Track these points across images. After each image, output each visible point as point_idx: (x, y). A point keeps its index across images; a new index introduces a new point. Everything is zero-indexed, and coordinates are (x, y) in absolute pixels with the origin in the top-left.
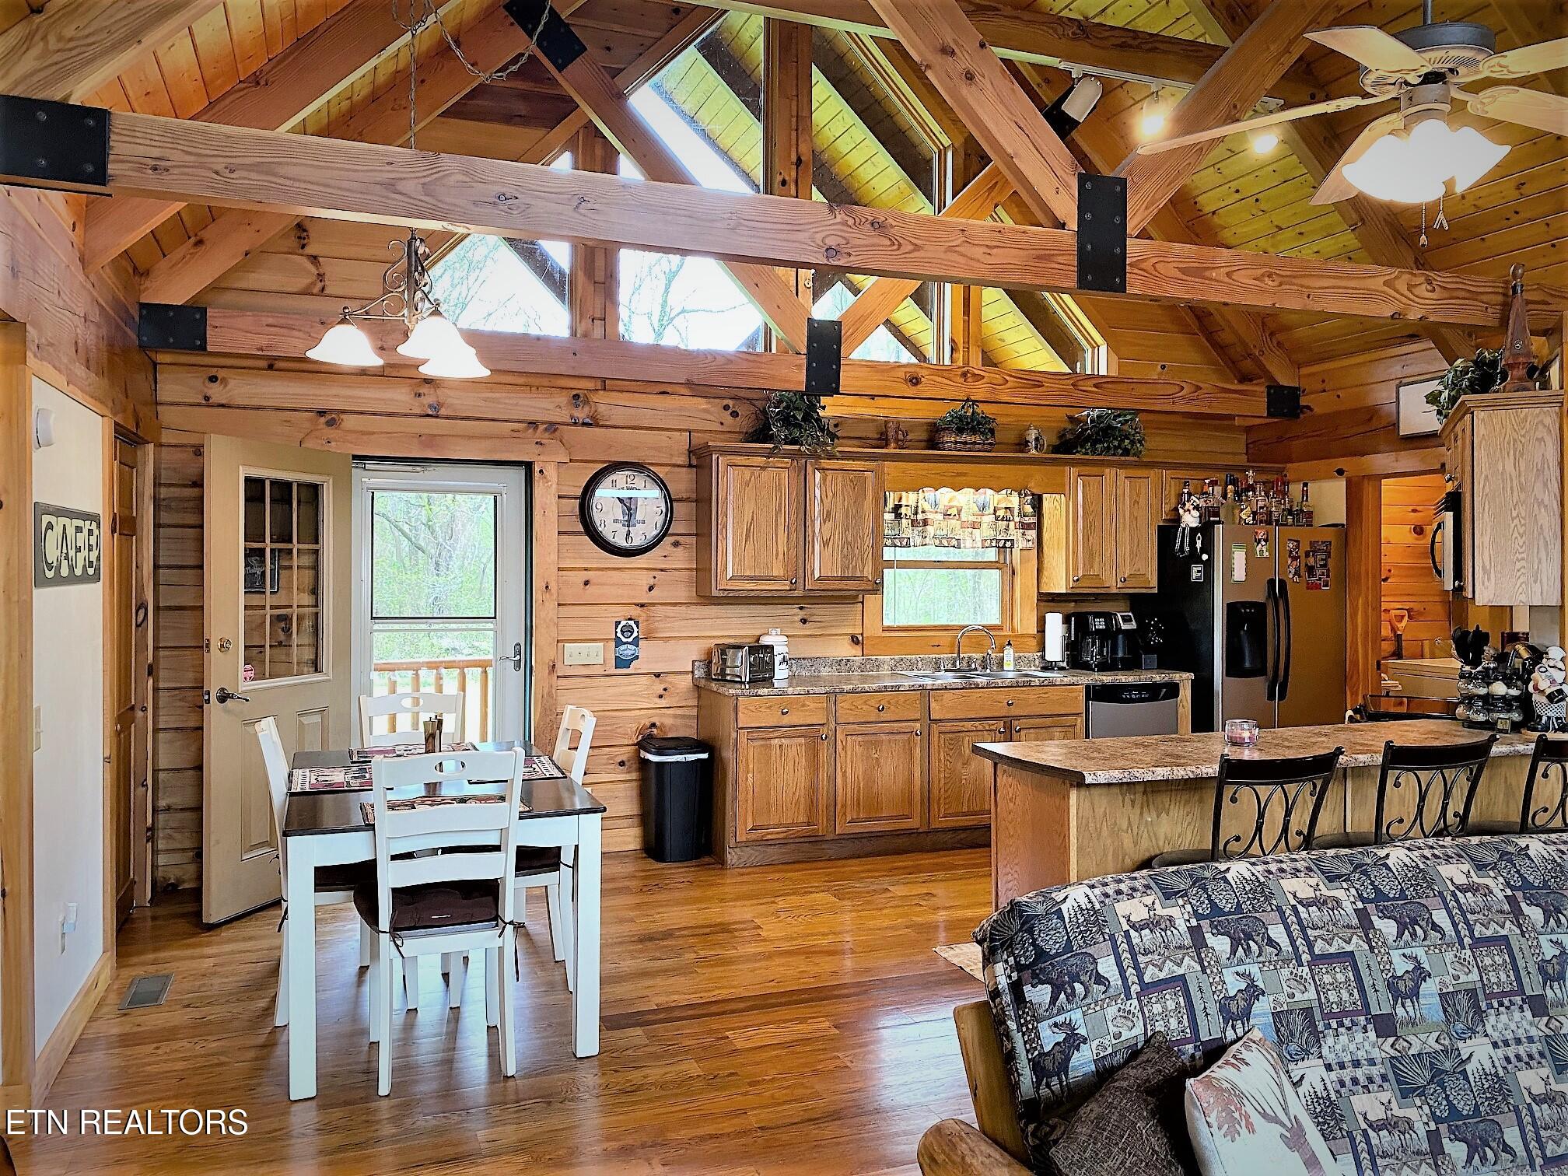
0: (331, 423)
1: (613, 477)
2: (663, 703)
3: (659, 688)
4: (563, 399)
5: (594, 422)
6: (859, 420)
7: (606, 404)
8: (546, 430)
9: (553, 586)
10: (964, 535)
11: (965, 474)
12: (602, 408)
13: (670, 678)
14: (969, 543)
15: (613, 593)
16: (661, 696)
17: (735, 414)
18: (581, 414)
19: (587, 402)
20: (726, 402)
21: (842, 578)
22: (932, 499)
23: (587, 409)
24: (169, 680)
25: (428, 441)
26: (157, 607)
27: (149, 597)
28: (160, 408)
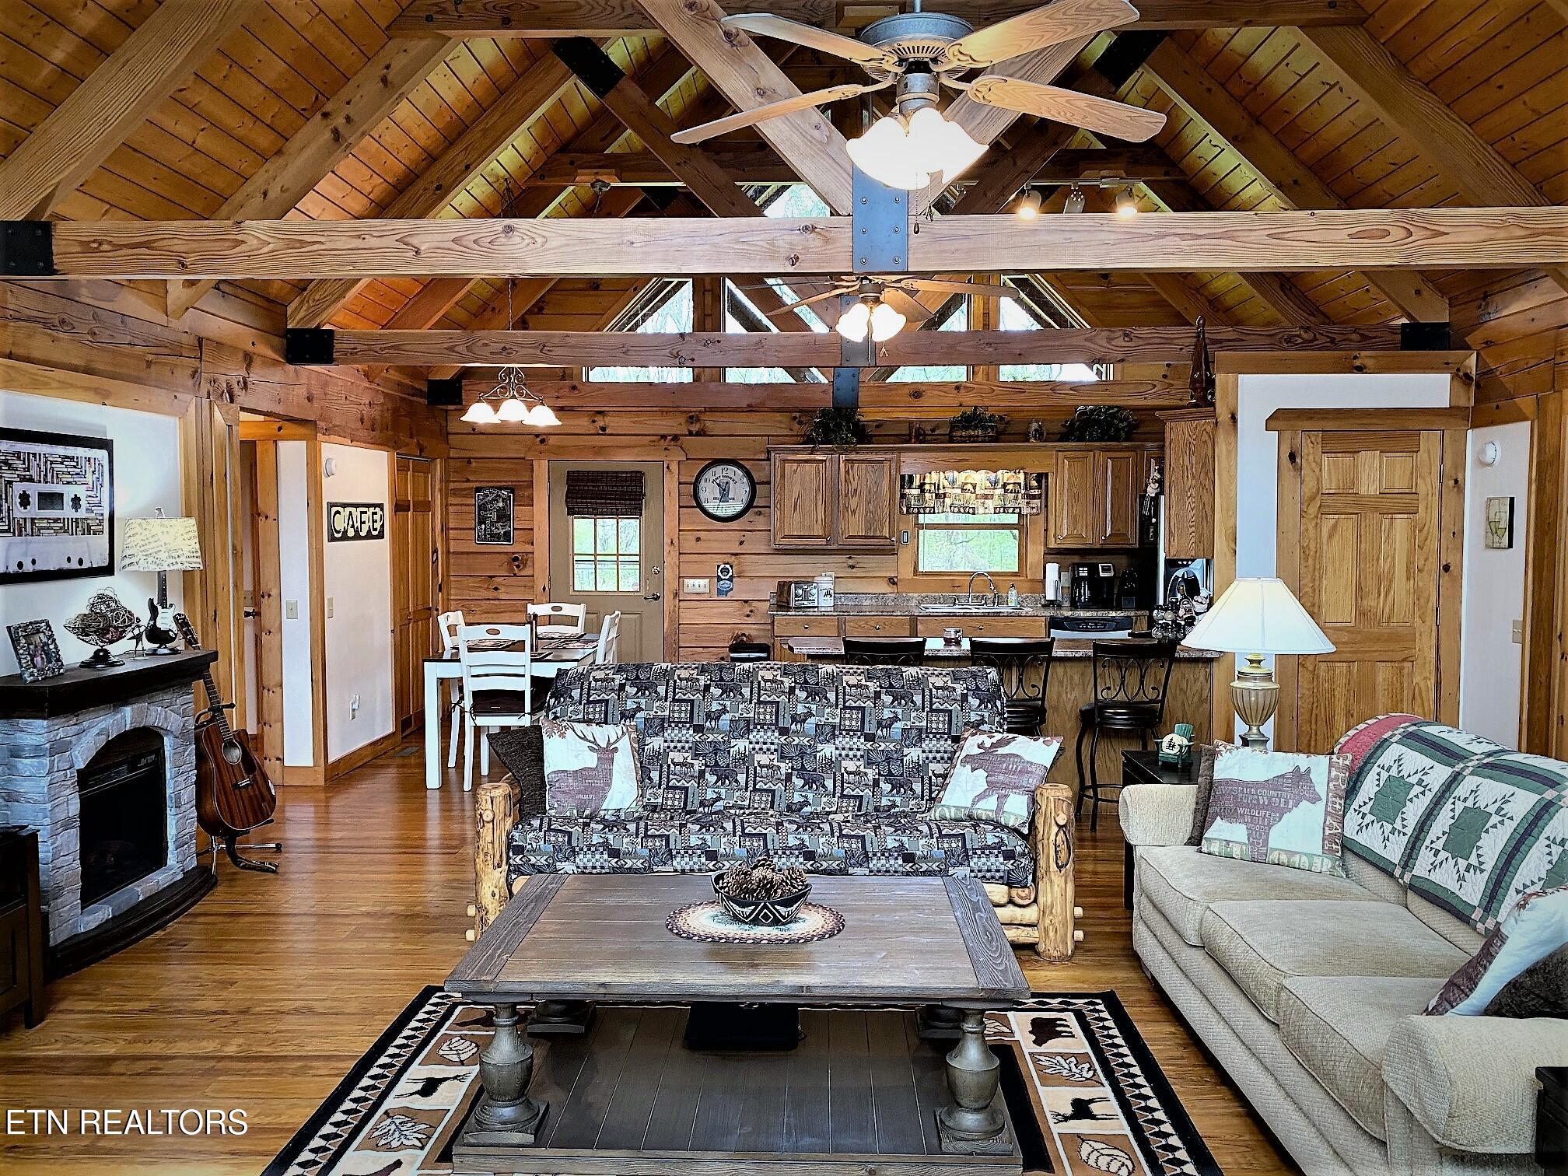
0: (543, 441)
1: (714, 469)
2: (750, 620)
3: (747, 610)
4: (682, 419)
5: (701, 433)
6: (897, 422)
7: (710, 423)
8: (672, 440)
9: (676, 542)
10: (977, 504)
11: (966, 460)
12: (708, 424)
13: (754, 603)
14: (981, 510)
15: (715, 547)
16: (748, 616)
17: (800, 423)
18: (695, 428)
19: (698, 420)
20: (794, 414)
21: (866, 537)
22: (950, 479)
23: (698, 425)
24: (456, 595)
25: (599, 450)
26: (448, 552)
27: (439, 546)
28: (450, 437)
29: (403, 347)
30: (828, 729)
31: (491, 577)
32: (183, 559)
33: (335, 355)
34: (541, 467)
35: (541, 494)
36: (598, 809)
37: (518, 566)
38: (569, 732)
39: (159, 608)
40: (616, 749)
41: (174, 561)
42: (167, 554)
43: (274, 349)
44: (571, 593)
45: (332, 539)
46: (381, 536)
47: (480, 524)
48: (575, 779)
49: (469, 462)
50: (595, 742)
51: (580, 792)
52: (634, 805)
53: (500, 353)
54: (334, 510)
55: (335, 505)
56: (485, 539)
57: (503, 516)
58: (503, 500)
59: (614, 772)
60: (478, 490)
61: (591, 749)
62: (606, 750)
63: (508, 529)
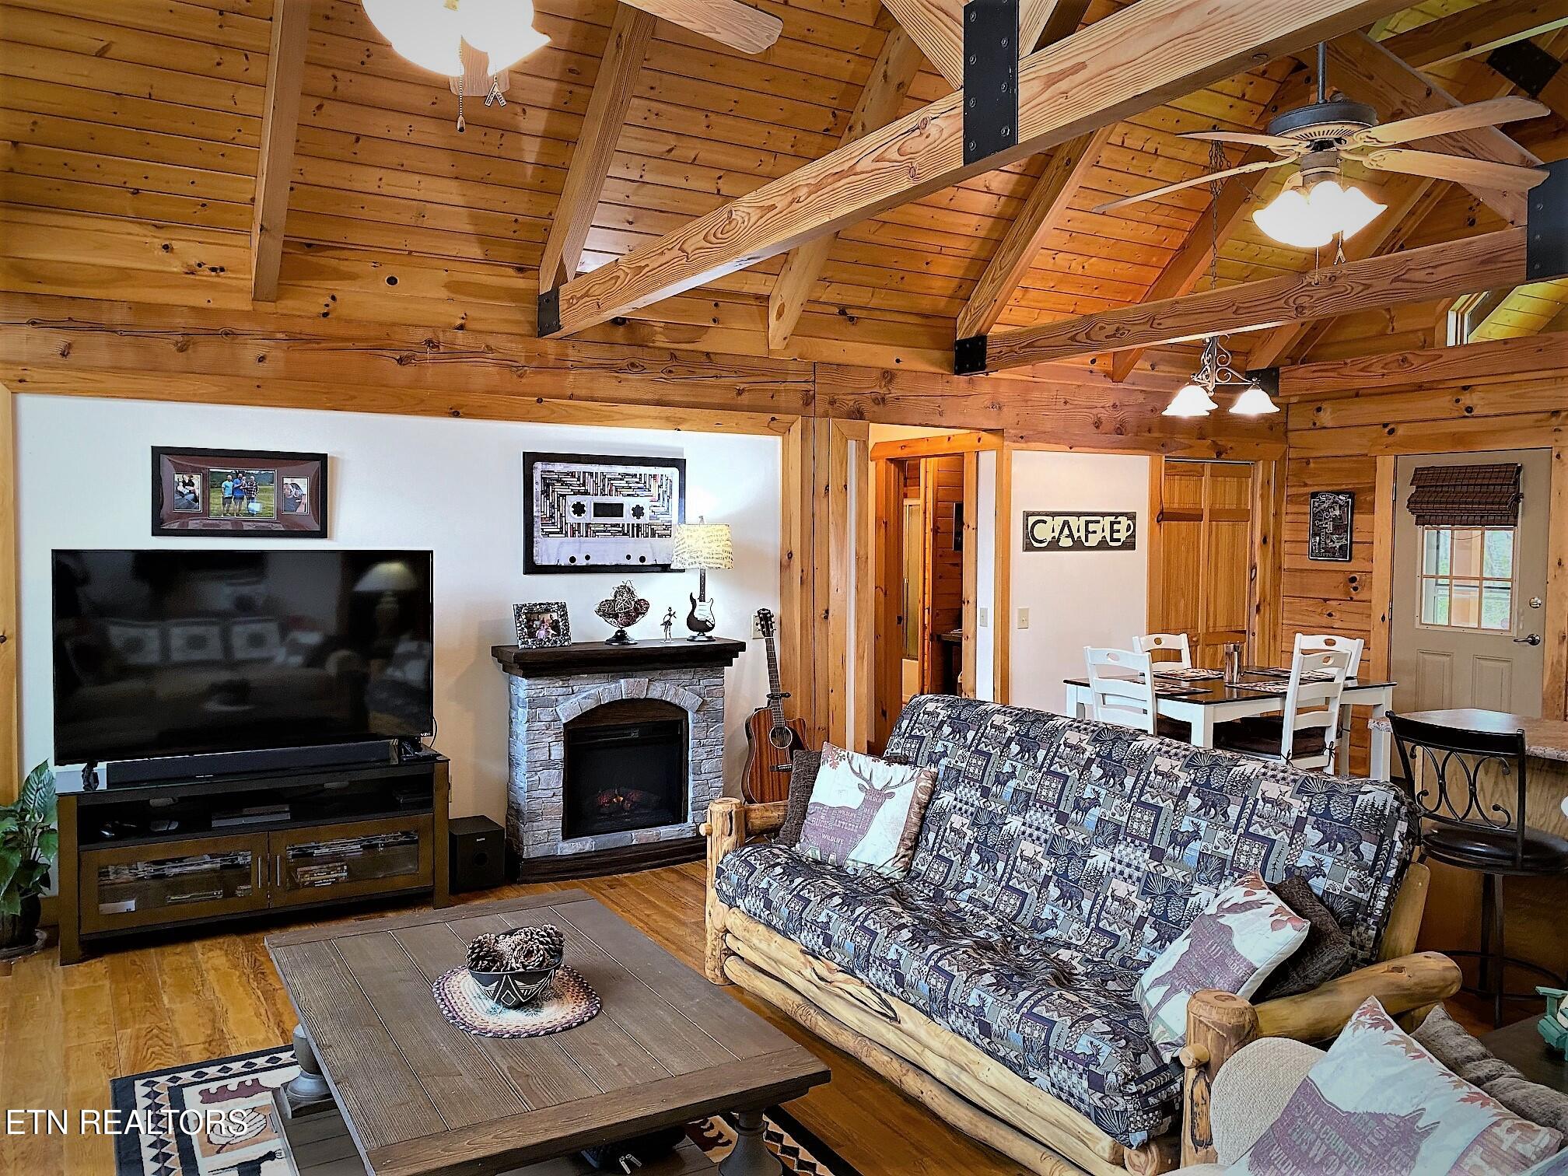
0: (1391, 431)
9: (1566, 562)
24: (1290, 619)
25: (1459, 440)
26: (1278, 568)
27: (1257, 560)
28: (1290, 434)
29: (1036, 344)
30: (1110, 828)
31: (1325, 600)
32: (701, 559)
33: (987, 361)
34: (1385, 465)
35: (1383, 498)
36: (845, 857)
37: (1355, 589)
38: (844, 764)
39: (697, 601)
40: (891, 795)
41: (693, 560)
42: (688, 555)
43: (933, 363)
44: (1417, 626)
45: (1028, 547)
46: (1129, 545)
47: (1315, 535)
48: (828, 817)
49: (1308, 463)
50: (869, 782)
51: (829, 833)
52: (889, 864)
53: (1114, 335)
54: (1032, 520)
55: (1033, 514)
56: (1319, 554)
57: (1340, 527)
58: (1340, 506)
59: (875, 821)
60: (1314, 495)
61: (861, 788)
62: (879, 793)
63: (1344, 542)
